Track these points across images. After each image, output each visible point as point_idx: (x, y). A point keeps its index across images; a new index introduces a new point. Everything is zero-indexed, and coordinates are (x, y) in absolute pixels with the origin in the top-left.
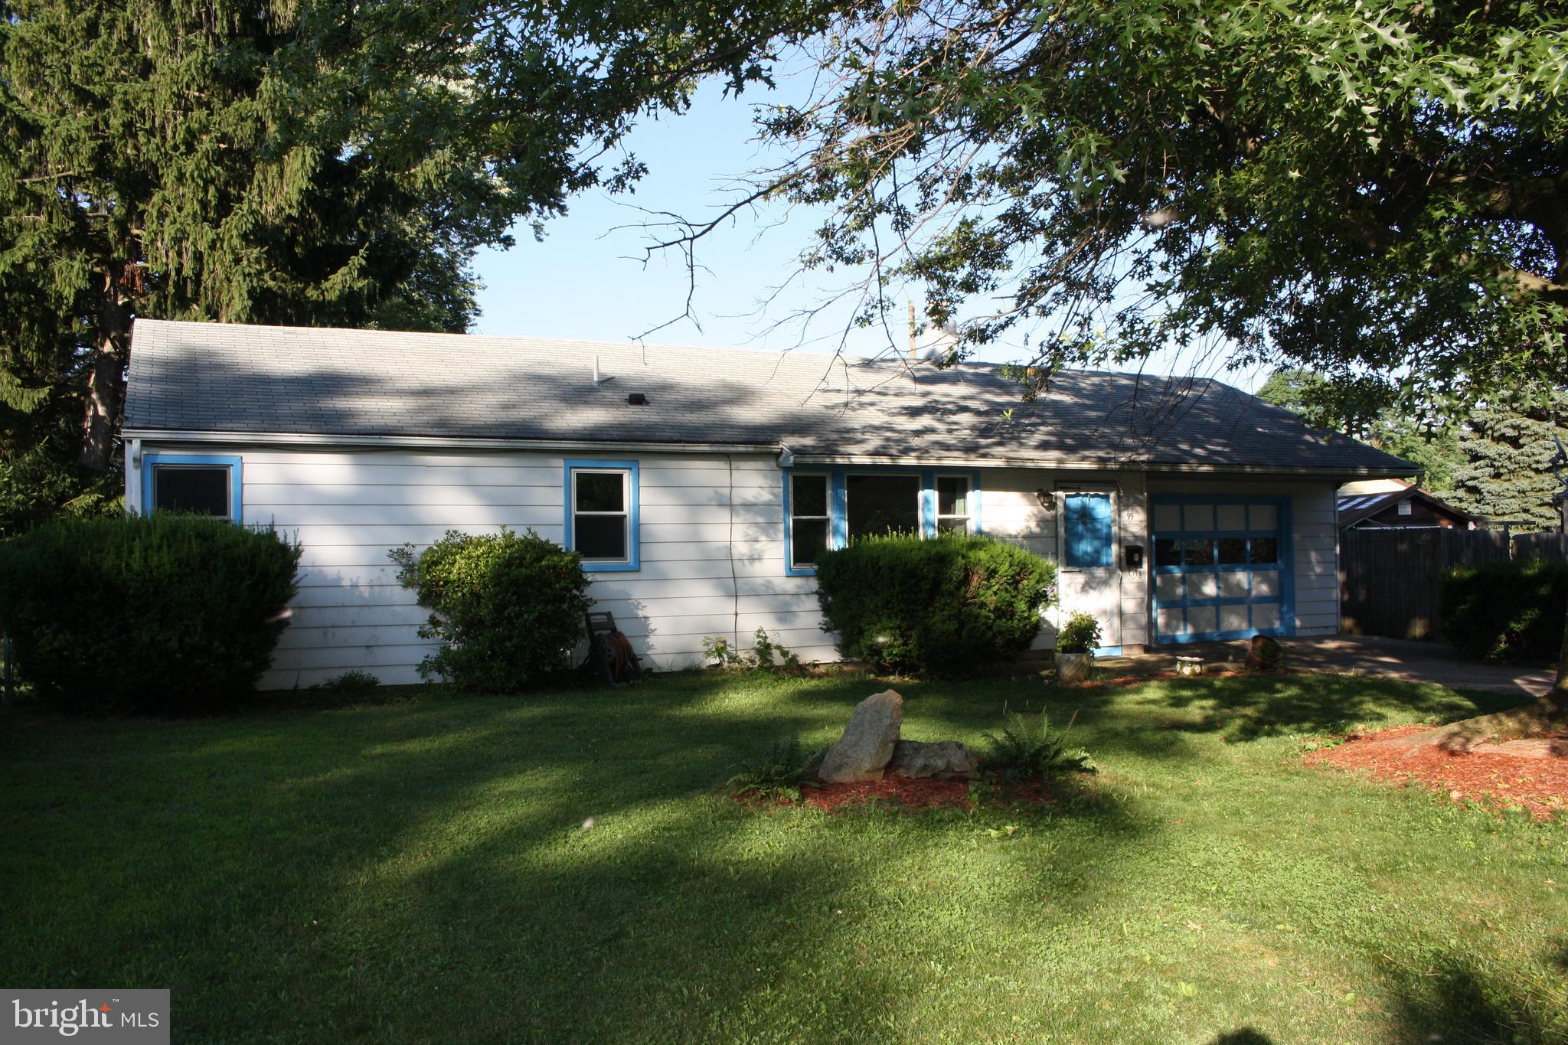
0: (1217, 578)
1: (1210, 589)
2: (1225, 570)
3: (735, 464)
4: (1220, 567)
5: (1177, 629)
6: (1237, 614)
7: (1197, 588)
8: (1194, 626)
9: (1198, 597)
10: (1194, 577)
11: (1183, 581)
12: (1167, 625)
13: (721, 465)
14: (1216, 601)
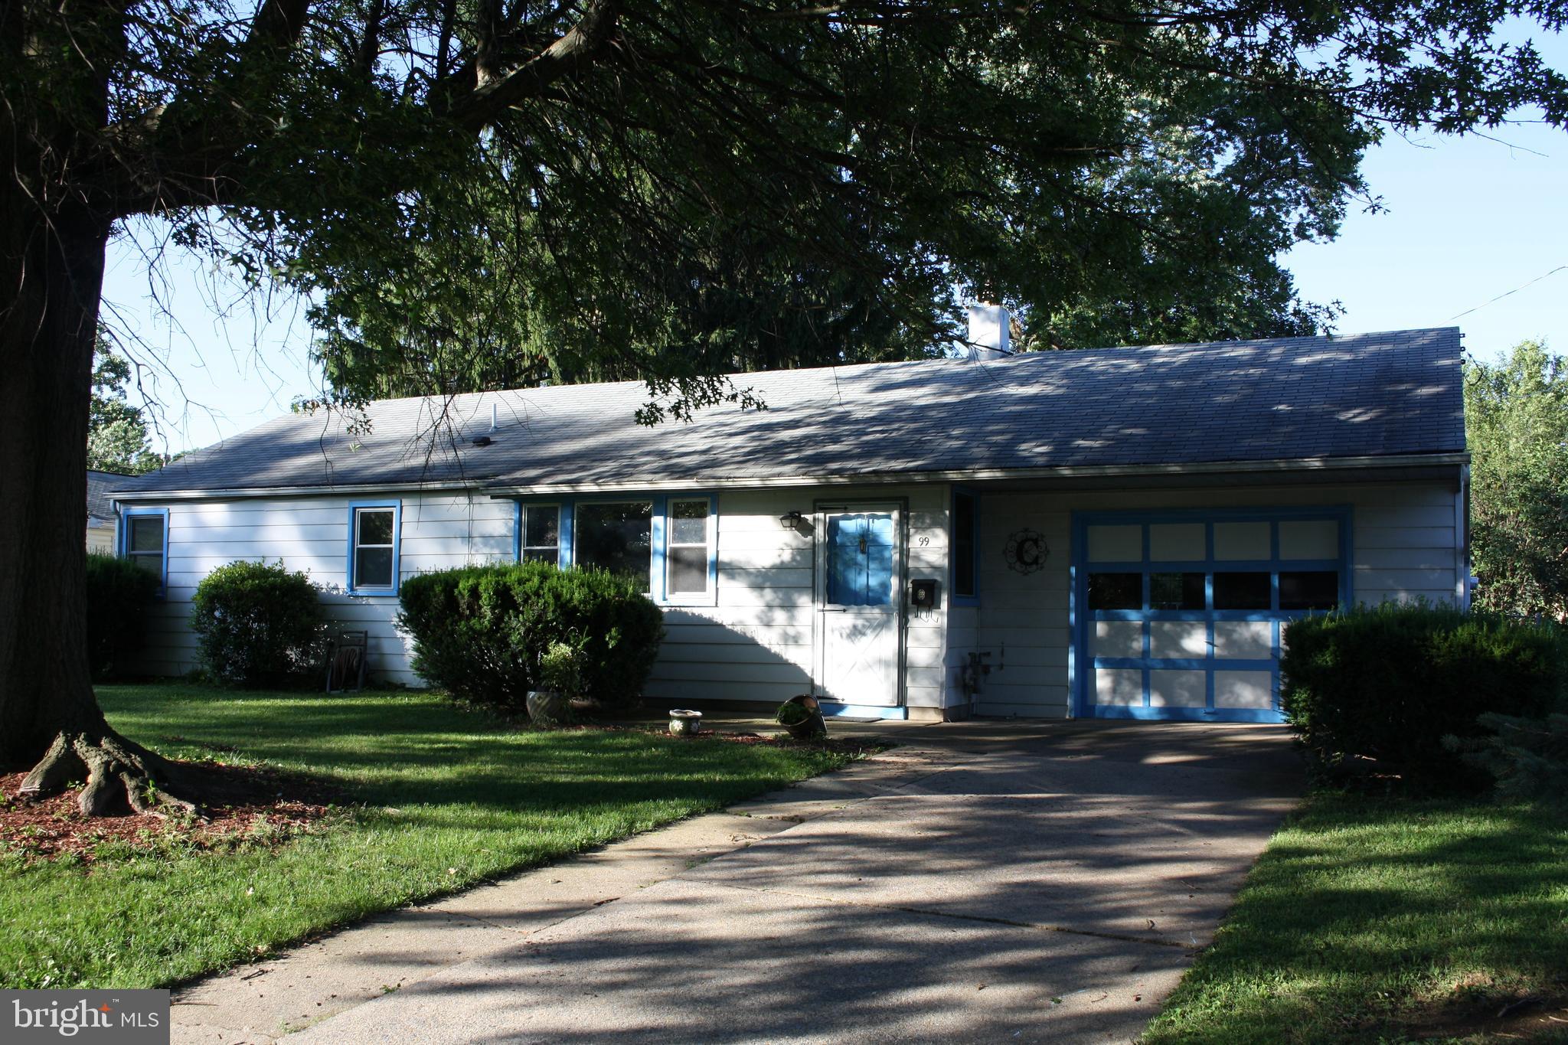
0: (1210, 628)
1: (1197, 642)
2: (1226, 619)
3: (476, 499)
4: (1216, 615)
5: (1132, 697)
6: (1254, 685)
7: (1175, 642)
8: (1165, 694)
9: (1173, 655)
10: (1167, 626)
11: (1145, 630)
12: (1114, 691)
13: (462, 500)
14: (1208, 663)
